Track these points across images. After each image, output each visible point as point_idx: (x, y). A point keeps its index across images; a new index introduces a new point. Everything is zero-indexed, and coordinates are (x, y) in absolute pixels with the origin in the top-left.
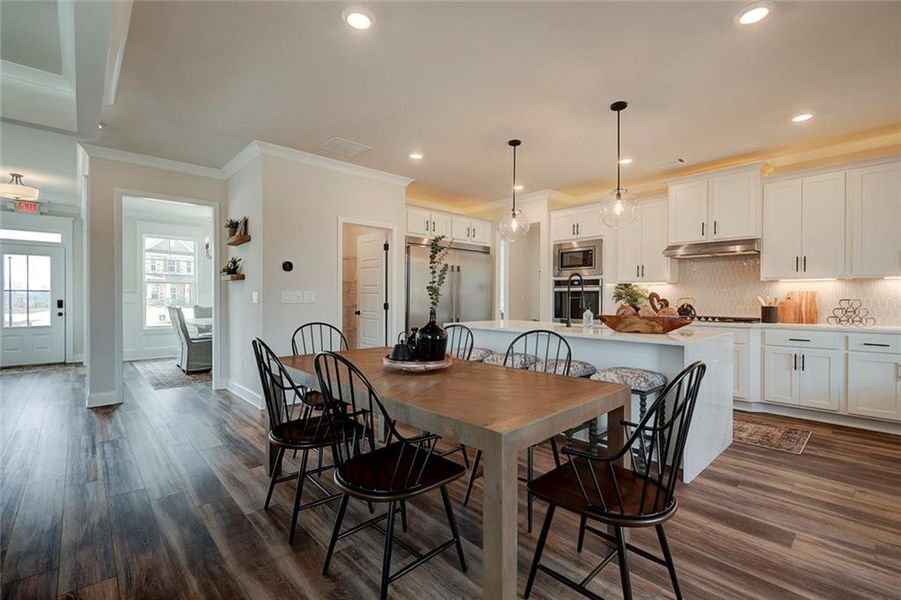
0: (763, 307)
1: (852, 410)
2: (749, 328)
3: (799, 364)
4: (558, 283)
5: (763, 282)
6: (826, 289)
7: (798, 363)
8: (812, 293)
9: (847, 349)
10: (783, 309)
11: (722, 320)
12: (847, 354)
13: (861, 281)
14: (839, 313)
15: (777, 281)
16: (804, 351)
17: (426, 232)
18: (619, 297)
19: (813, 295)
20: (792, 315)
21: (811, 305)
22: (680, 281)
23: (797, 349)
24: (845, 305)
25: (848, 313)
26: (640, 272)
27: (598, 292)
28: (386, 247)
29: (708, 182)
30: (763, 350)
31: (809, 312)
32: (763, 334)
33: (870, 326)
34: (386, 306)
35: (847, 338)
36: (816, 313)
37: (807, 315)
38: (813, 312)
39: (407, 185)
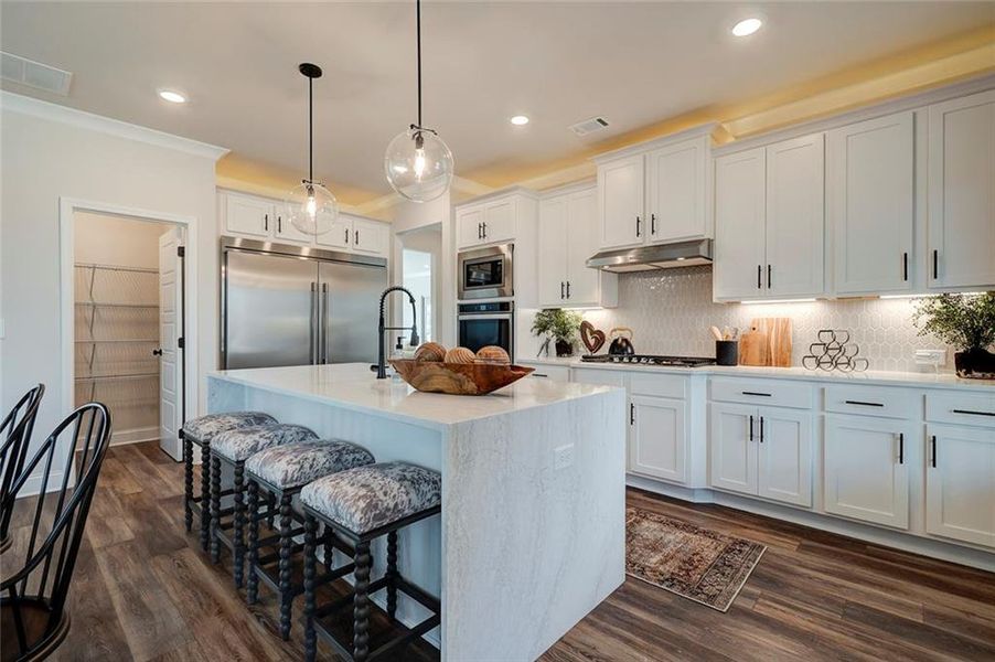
0: (718, 342)
1: (830, 508)
2: (689, 375)
3: (757, 432)
4: (463, 309)
5: (716, 304)
6: (803, 315)
7: (756, 429)
8: (784, 321)
9: (823, 409)
10: (746, 344)
11: (658, 360)
12: (823, 417)
13: (849, 301)
14: (819, 351)
15: (738, 303)
16: (763, 412)
17: (266, 233)
18: (542, 327)
19: (786, 322)
20: (757, 353)
21: (783, 338)
22: (620, 304)
23: (754, 408)
24: (826, 338)
25: (832, 351)
26: (566, 291)
27: (508, 320)
28: (181, 252)
29: (645, 158)
30: (709, 407)
31: (780, 350)
32: (709, 383)
33: (859, 373)
34: (182, 343)
35: (823, 390)
36: (790, 350)
37: (777, 354)
38: (785, 349)
39: (218, 158)
